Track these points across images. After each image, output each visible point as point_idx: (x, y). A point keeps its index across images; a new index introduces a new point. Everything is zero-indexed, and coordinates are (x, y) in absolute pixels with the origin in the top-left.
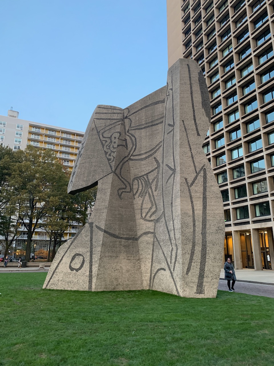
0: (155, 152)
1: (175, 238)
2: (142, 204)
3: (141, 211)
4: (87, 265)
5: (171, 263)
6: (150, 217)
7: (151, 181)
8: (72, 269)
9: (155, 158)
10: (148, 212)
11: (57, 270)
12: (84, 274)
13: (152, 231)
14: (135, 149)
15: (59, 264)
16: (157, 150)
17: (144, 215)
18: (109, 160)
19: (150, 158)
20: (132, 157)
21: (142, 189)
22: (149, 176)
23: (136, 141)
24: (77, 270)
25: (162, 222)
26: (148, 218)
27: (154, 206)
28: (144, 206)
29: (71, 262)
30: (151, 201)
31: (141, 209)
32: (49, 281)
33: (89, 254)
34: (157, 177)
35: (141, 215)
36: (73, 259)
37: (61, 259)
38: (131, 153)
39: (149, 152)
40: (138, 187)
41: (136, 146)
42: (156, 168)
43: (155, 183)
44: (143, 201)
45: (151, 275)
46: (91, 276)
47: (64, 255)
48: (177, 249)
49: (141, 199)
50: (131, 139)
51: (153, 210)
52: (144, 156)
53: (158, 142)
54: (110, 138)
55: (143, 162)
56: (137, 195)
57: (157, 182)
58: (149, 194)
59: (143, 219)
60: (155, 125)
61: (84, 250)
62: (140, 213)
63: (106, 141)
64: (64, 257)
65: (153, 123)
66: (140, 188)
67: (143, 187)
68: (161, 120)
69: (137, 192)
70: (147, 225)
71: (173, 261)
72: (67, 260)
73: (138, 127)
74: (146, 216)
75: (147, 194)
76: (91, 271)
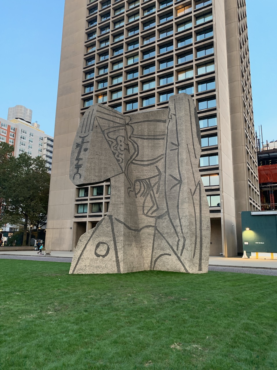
0: (157, 162)
1: (182, 232)
2: (144, 203)
3: (143, 209)
4: (112, 252)
5: (177, 250)
6: (152, 213)
7: (152, 185)
8: (98, 256)
9: (156, 167)
10: (150, 210)
11: (82, 257)
12: (111, 259)
13: (154, 225)
14: (137, 155)
15: (83, 251)
16: (159, 160)
17: (145, 212)
18: (118, 160)
19: (152, 166)
20: (134, 161)
21: (144, 190)
22: (151, 181)
23: (138, 148)
24: (104, 256)
25: (165, 219)
26: (149, 214)
27: (155, 206)
28: (146, 204)
29: (96, 250)
30: (152, 201)
31: (143, 207)
32: (76, 267)
33: (112, 242)
34: (158, 182)
35: (143, 211)
36: (98, 246)
37: (85, 247)
38: (133, 157)
39: (151, 160)
40: (140, 188)
41: (138, 152)
42: (158, 175)
43: (156, 187)
44: (145, 200)
45: (152, 259)
46: (118, 261)
47: (87, 244)
48: (185, 241)
49: (144, 198)
50: (133, 145)
51: (155, 208)
52: (146, 163)
53: (160, 154)
54: (116, 140)
55: (145, 168)
56: (139, 194)
57: (159, 186)
58: (151, 195)
59: (145, 215)
60: (157, 139)
61: (108, 239)
62: (142, 209)
63: (112, 142)
64: (87, 245)
65: (155, 137)
66: (142, 189)
67: (145, 188)
68: (163, 137)
69: (139, 192)
70: (149, 220)
71: (180, 248)
72: (91, 247)
73: (141, 137)
74: (147, 213)
75: (149, 195)
76: (117, 257)
